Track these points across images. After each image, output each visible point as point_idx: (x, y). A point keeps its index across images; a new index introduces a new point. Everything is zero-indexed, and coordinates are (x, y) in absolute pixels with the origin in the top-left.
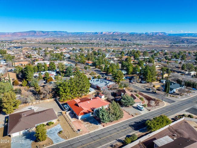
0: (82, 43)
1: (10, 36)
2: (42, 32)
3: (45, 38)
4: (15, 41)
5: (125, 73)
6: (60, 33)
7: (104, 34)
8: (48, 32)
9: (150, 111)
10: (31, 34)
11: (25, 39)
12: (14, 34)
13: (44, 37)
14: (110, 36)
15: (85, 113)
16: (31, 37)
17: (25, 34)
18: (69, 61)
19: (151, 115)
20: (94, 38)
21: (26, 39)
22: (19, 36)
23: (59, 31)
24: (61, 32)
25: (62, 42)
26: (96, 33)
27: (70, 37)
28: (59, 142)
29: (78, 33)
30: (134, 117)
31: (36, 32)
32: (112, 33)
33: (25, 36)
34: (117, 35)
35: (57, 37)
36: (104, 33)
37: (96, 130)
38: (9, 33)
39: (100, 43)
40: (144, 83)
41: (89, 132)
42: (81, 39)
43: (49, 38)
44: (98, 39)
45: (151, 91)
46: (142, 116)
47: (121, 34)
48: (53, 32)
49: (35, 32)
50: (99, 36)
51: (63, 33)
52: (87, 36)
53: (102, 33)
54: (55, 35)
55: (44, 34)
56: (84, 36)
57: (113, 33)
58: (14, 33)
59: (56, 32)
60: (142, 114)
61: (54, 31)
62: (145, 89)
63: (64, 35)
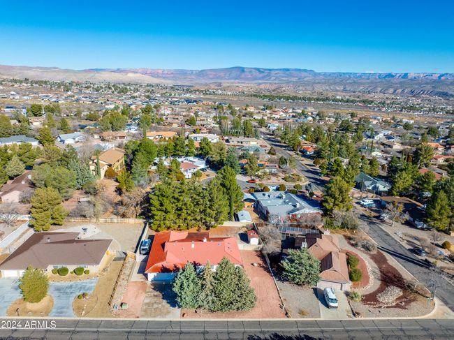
0: (342, 100)
1: (193, 77)
2: (258, 69)
3: (260, 84)
4: (196, 88)
5: (386, 189)
6: (298, 73)
7: (411, 79)
8: (270, 70)
9: (355, 319)
10: (234, 75)
11: (220, 85)
12: (202, 73)
13: (260, 81)
14: (427, 83)
15: (164, 270)
16: (233, 81)
17: (222, 74)
18: (269, 139)
19: (348, 331)
20: (379, 89)
21: (221, 83)
22: (211, 76)
23: (296, 70)
24: (299, 70)
25: (292, 94)
26: (390, 75)
27: (319, 83)
28: (62, 316)
29: (340, 74)
30: (287, 319)
31: (245, 70)
32: (435, 77)
33: (222, 78)
34: (452, 83)
35: (288, 82)
36: (411, 76)
37: (158, 319)
38: (192, 71)
39: (389, 102)
40: (422, 229)
41: (138, 317)
42: (344, 90)
43: (270, 83)
44: (391, 90)
45: (423, 257)
46: (316, 323)
48: (280, 70)
49: (242, 70)
50: (396, 84)
51: (304, 74)
52: (361, 84)
53: (406, 74)
54: (283, 77)
55: (262, 75)
56: (355, 82)
57: (439, 77)
58: (202, 71)
59: (288, 70)
60: (322, 319)
61: (284, 69)
62: (408, 247)
63: (306, 79)
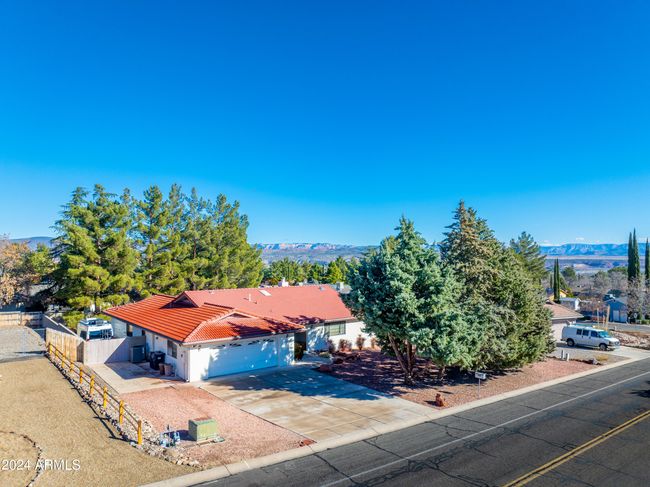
7: (284, 250)
14: (303, 254)
26: (259, 246)
32: (308, 247)
34: (327, 253)
36: (283, 246)
47: (337, 250)
53: (277, 246)
57: (312, 247)
